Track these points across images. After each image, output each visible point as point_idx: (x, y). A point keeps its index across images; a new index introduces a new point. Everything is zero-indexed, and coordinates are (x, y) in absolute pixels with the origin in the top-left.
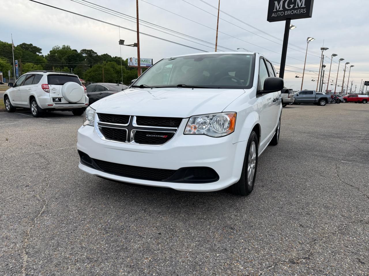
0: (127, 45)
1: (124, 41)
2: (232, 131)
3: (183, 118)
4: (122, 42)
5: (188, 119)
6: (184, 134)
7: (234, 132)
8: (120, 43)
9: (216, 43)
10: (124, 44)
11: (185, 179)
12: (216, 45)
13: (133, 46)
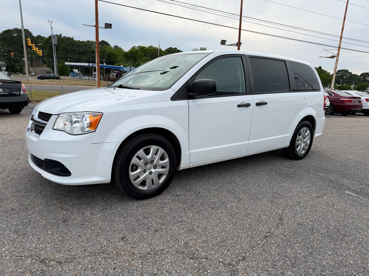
0: (229, 44)
1: (226, 41)
2: (94, 131)
3: (53, 115)
4: (223, 42)
5: (58, 115)
6: (54, 129)
7: (95, 131)
8: (221, 43)
9: (341, 36)
10: (226, 44)
11: (54, 170)
12: (341, 39)
13: (235, 45)
